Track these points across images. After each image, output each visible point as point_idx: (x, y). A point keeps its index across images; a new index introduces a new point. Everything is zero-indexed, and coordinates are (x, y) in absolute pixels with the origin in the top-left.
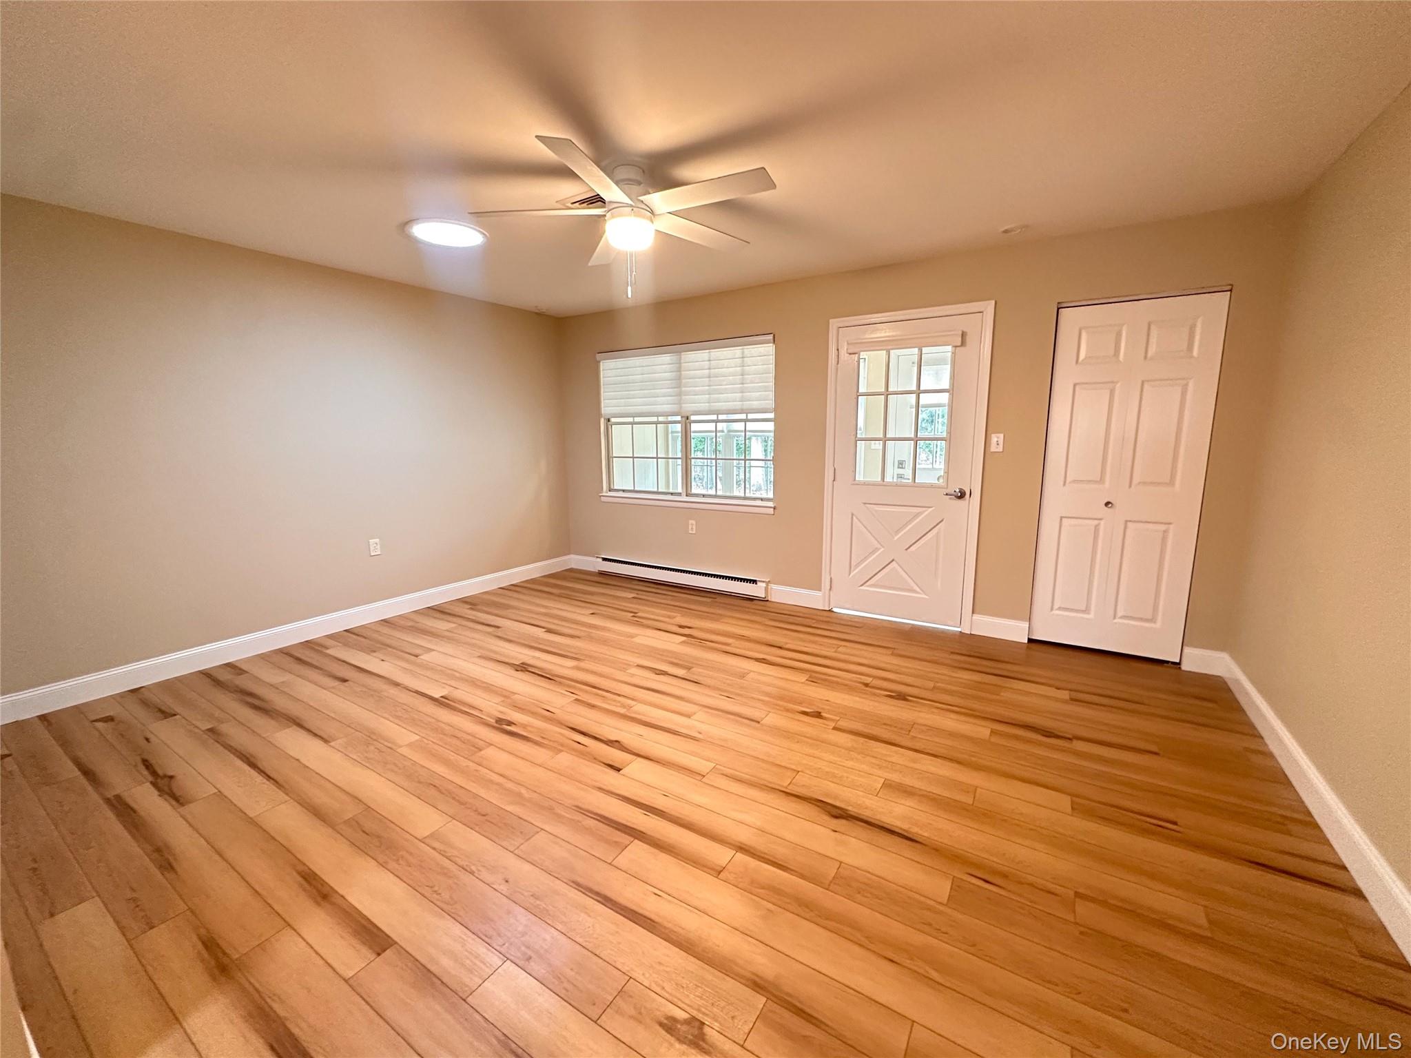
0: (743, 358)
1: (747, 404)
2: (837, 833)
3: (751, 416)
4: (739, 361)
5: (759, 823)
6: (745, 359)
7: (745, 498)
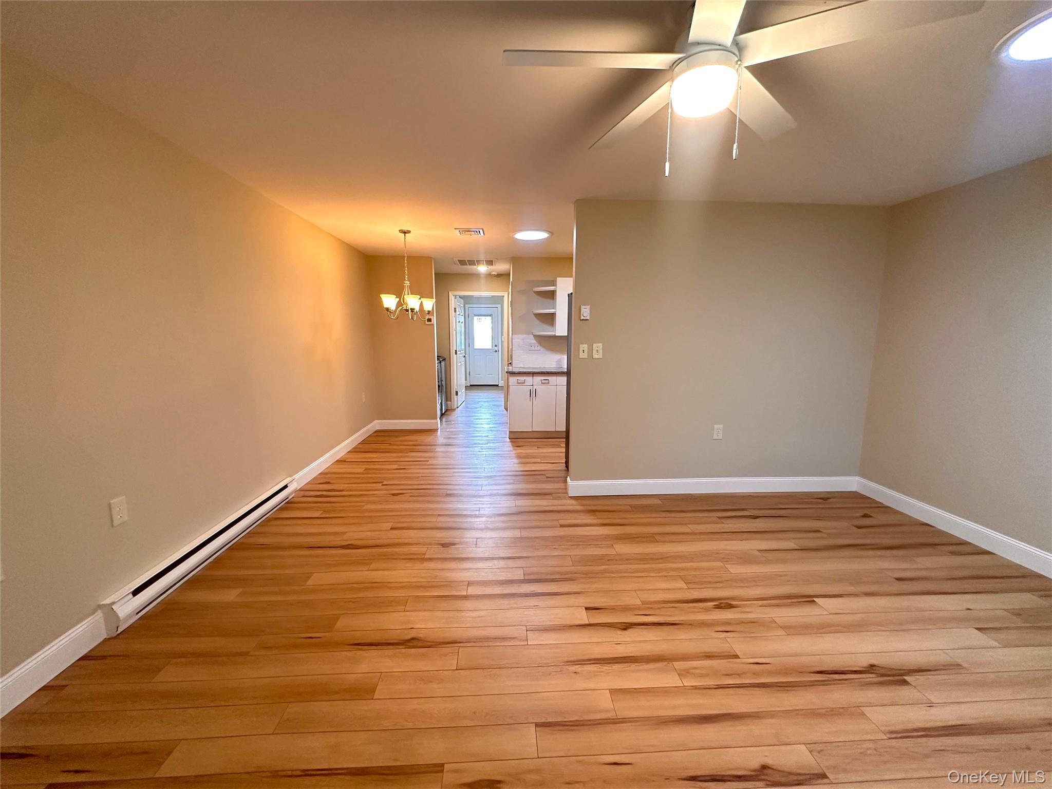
2: (410, 628)
5: (463, 614)
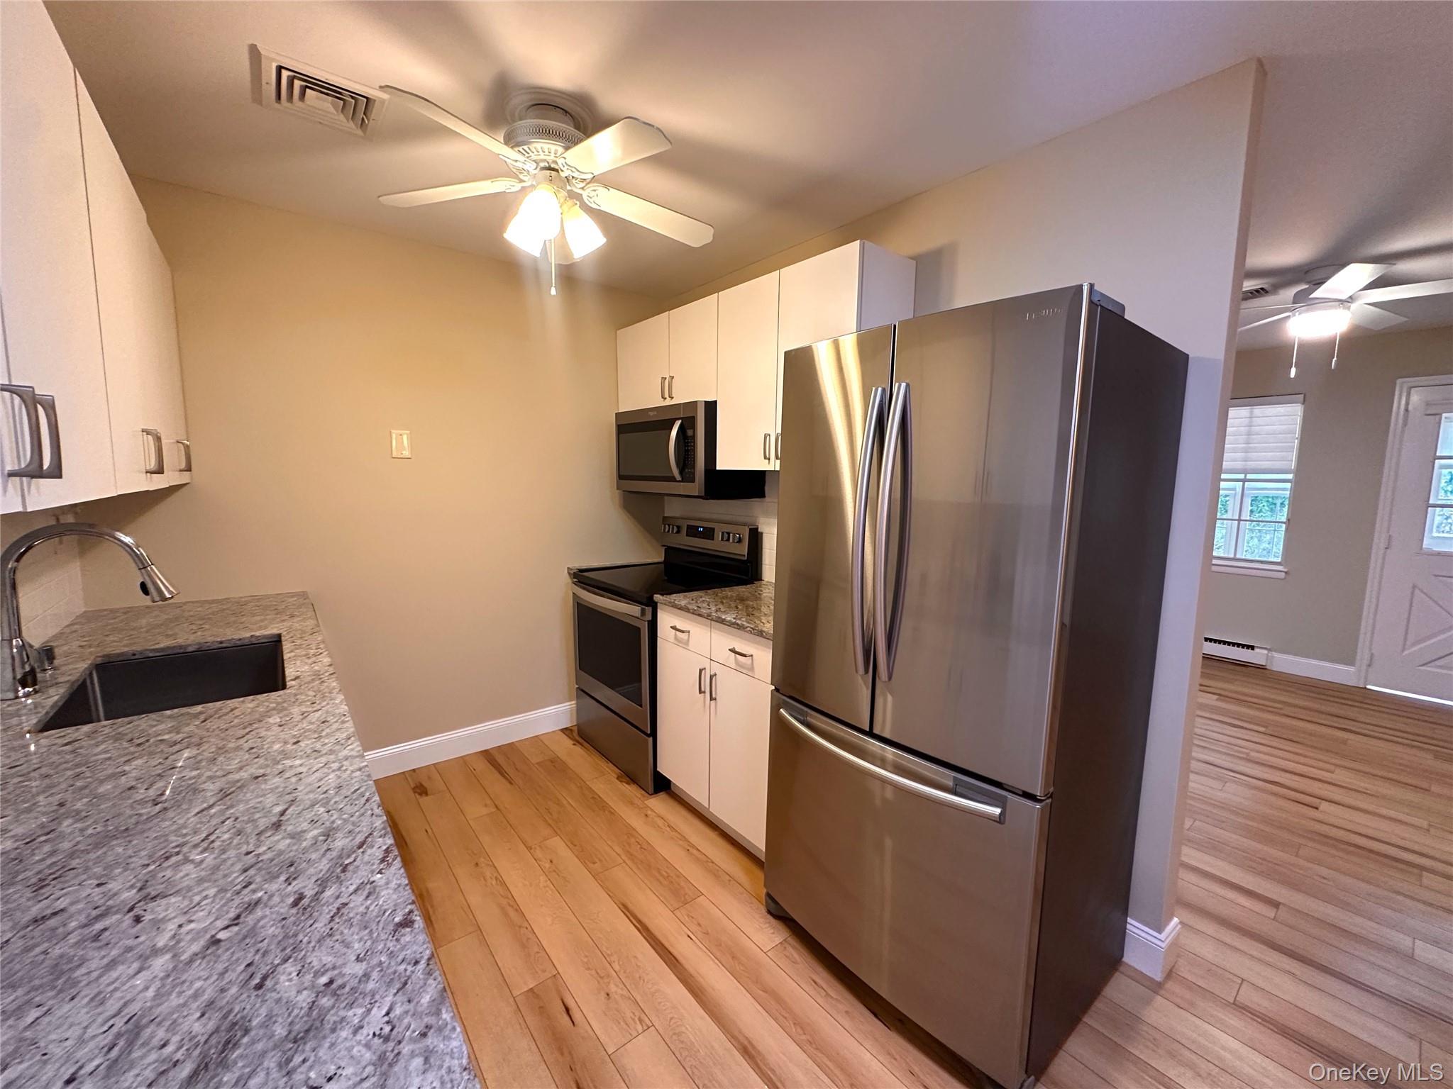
0: (1250, 417)
1: (1251, 465)
3: (1249, 476)
4: (1247, 420)
6: (1254, 419)
7: (1235, 559)
